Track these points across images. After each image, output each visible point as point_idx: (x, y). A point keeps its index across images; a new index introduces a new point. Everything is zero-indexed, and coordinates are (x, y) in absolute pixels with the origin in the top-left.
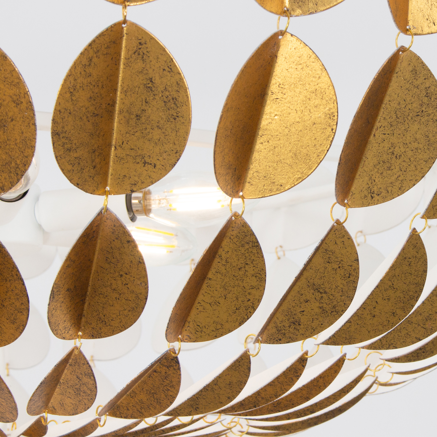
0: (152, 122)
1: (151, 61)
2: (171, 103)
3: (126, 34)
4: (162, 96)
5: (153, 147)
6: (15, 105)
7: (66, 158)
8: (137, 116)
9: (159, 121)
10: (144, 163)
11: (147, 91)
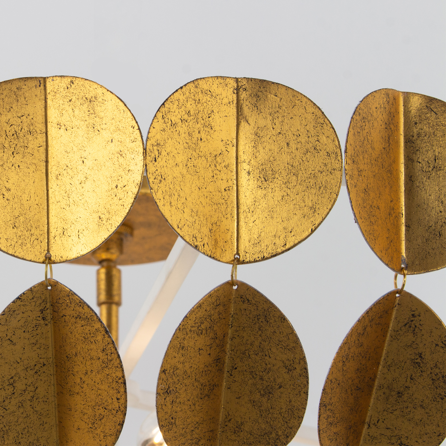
0: (415, 401)
1: (423, 335)
2: (440, 382)
3: (398, 304)
4: (431, 373)
5: (413, 427)
6: (287, 371)
7: (327, 433)
8: (399, 393)
9: (423, 400)
10: (399, 444)
11: (414, 366)
